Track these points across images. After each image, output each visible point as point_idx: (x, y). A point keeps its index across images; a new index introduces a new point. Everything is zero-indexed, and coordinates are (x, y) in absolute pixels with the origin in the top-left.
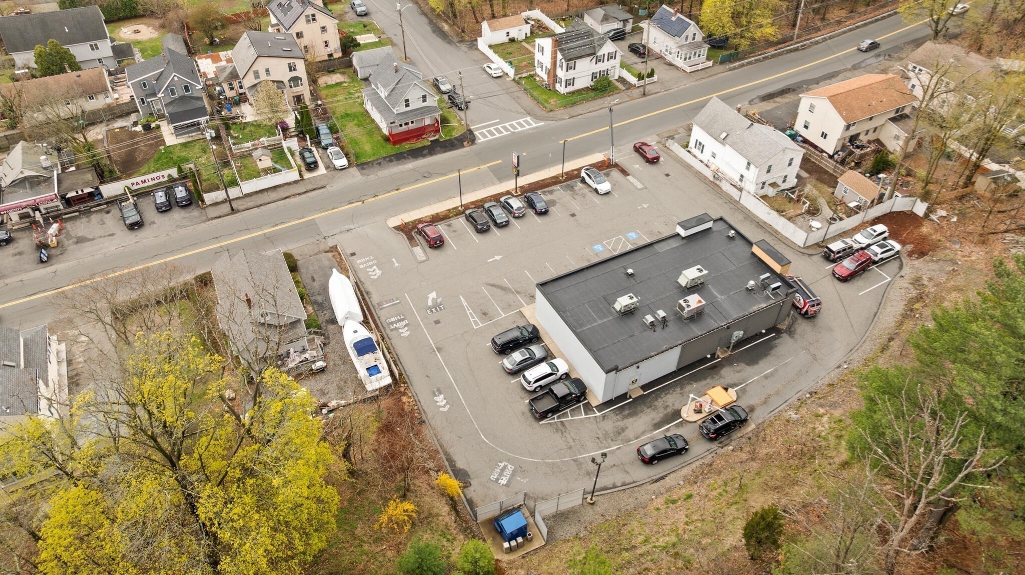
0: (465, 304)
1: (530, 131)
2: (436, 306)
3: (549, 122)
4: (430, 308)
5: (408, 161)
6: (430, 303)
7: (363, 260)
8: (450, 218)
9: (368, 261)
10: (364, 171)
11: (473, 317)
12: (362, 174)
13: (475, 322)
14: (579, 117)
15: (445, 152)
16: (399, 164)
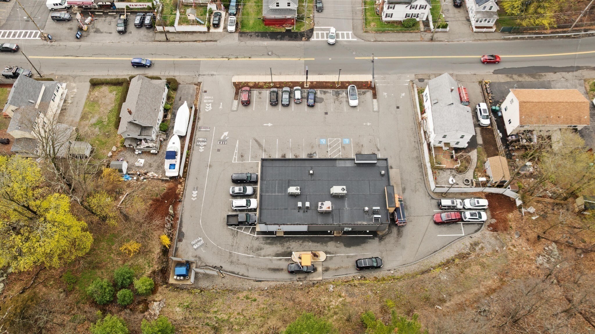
0: (237, 146)
1: (345, 43)
2: (224, 141)
3: (360, 40)
4: (220, 141)
5: (266, 39)
6: (222, 138)
7: (208, 97)
8: (263, 88)
9: (209, 99)
10: (241, 38)
11: (236, 156)
12: (239, 40)
13: (235, 159)
14: (380, 43)
15: (289, 40)
16: (261, 40)
